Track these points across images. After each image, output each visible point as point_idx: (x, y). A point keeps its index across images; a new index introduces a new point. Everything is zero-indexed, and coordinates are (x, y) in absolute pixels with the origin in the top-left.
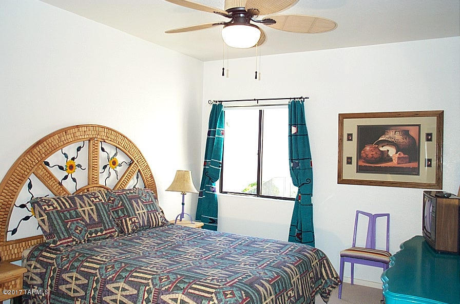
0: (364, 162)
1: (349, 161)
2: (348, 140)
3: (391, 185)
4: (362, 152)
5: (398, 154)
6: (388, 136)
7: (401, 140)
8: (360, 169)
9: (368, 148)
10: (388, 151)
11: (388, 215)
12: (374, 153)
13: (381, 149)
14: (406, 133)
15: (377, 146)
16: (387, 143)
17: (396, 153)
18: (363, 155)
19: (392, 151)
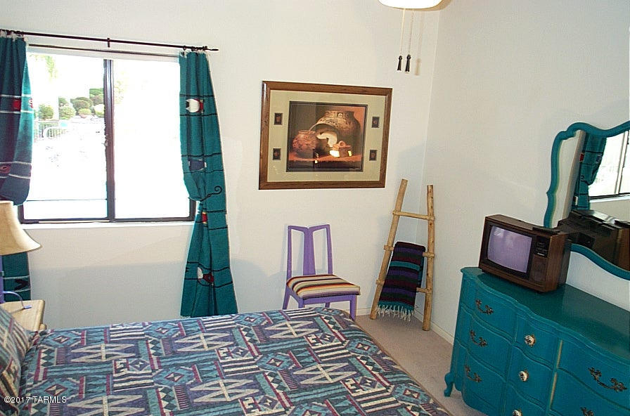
0: (296, 156)
1: (277, 154)
2: (276, 123)
3: (331, 186)
4: (295, 141)
5: (339, 144)
6: (328, 119)
7: (344, 125)
8: (291, 167)
9: (302, 136)
10: (328, 139)
11: (327, 227)
12: (309, 143)
13: (320, 137)
14: (350, 116)
15: (314, 132)
16: (326, 129)
17: (337, 143)
18: (296, 145)
19: (332, 139)
